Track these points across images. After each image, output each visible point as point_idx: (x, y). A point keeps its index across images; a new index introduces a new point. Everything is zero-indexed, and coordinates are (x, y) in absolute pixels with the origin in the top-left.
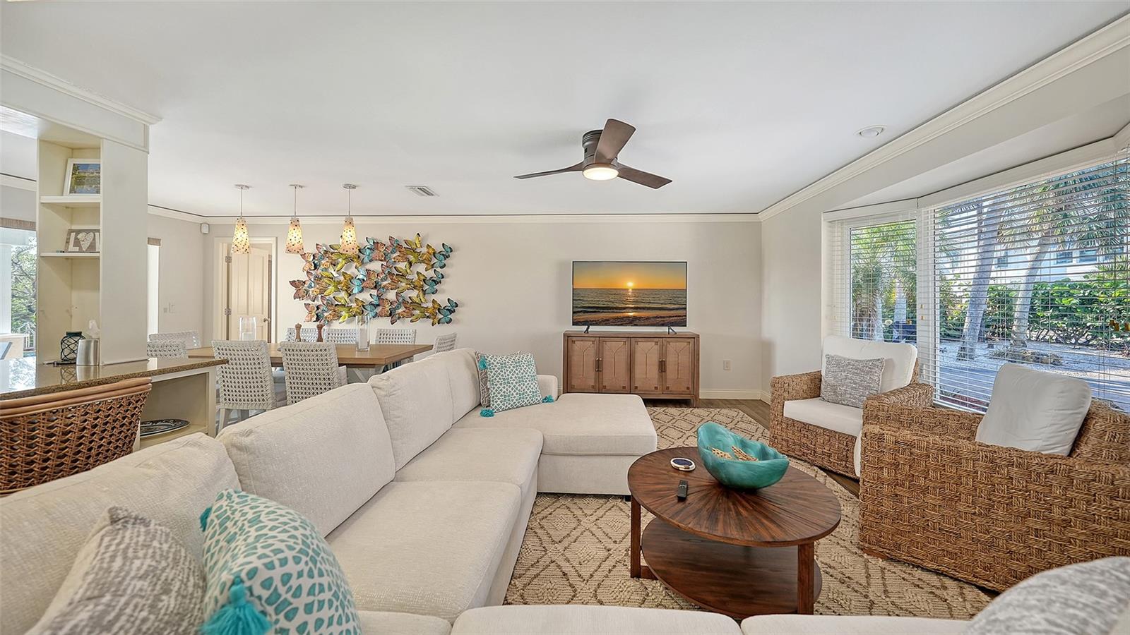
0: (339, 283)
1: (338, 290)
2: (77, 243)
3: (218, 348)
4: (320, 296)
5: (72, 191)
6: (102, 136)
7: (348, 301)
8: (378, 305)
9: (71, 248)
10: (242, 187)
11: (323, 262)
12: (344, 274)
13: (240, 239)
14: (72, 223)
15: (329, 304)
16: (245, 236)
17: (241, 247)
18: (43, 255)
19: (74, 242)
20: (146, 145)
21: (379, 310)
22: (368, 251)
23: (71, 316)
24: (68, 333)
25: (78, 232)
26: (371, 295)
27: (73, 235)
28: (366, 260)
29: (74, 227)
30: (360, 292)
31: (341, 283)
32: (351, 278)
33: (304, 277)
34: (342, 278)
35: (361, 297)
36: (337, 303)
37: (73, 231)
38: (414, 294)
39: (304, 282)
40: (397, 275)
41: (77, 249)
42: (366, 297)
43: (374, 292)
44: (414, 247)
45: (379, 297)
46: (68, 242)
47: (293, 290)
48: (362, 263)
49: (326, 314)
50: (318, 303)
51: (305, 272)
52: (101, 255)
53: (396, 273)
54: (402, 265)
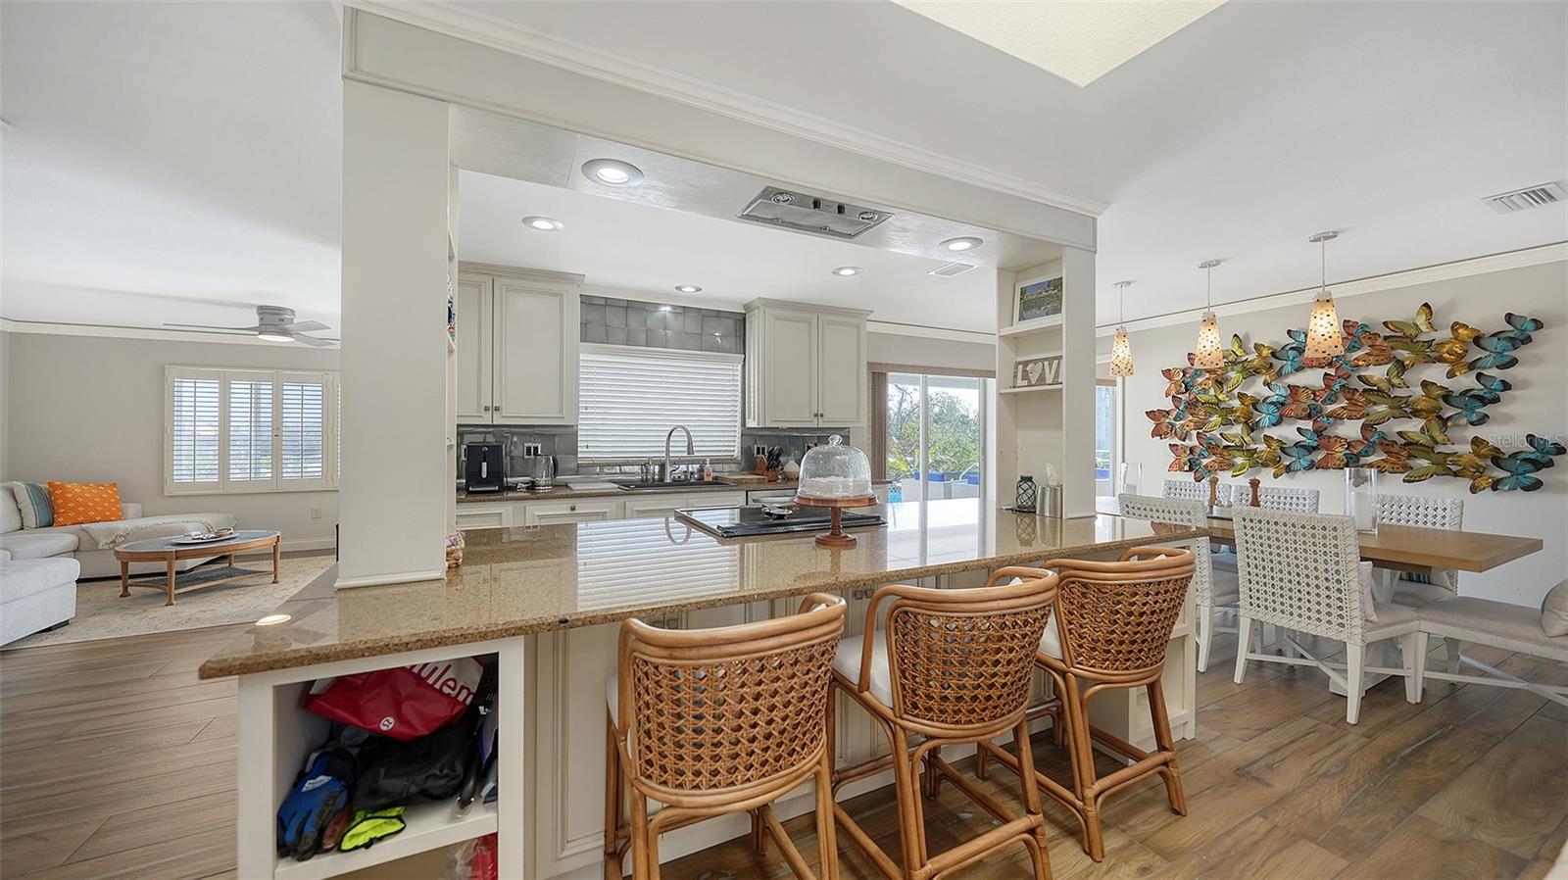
0: (1231, 410)
1: (1228, 423)
2: (1025, 376)
3: (1127, 506)
4: (1194, 433)
5: (1022, 318)
6: (1064, 243)
7: (1247, 439)
8: (1315, 448)
9: (1020, 382)
10: (1122, 284)
11: (1200, 380)
12: (1241, 396)
13: (1122, 355)
14: (1017, 355)
15: (1211, 448)
16: (1127, 351)
17: (1122, 367)
18: (1002, 392)
19: (1022, 376)
20: (1095, 246)
21: (1319, 456)
22: (1292, 354)
23: (1017, 459)
24: (1022, 478)
25: (1026, 363)
26: (1299, 429)
27: (1020, 367)
28: (1288, 368)
29: (1020, 359)
30: (1274, 425)
31: (1236, 411)
32: (1255, 404)
33: (1167, 404)
34: (1236, 403)
35: (1276, 433)
36: (1225, 443)
37: (1020, 363)
38: (1413, 426)
39: (1168, 413)
40: (1365, 390)
41: (1026, 383)
42: (1288, 432)
43: (1308, 425)
44: (1413, 332)
45: (1318, 432)
46: (1015, 376)
47: (1152, 424)
48: (1279, 374)
49: (1205, 462)
50: (1193, 442)
51: (1170, 397)
52: (1064, 387)
53: (1361, 386)
54: (1378, 373)
